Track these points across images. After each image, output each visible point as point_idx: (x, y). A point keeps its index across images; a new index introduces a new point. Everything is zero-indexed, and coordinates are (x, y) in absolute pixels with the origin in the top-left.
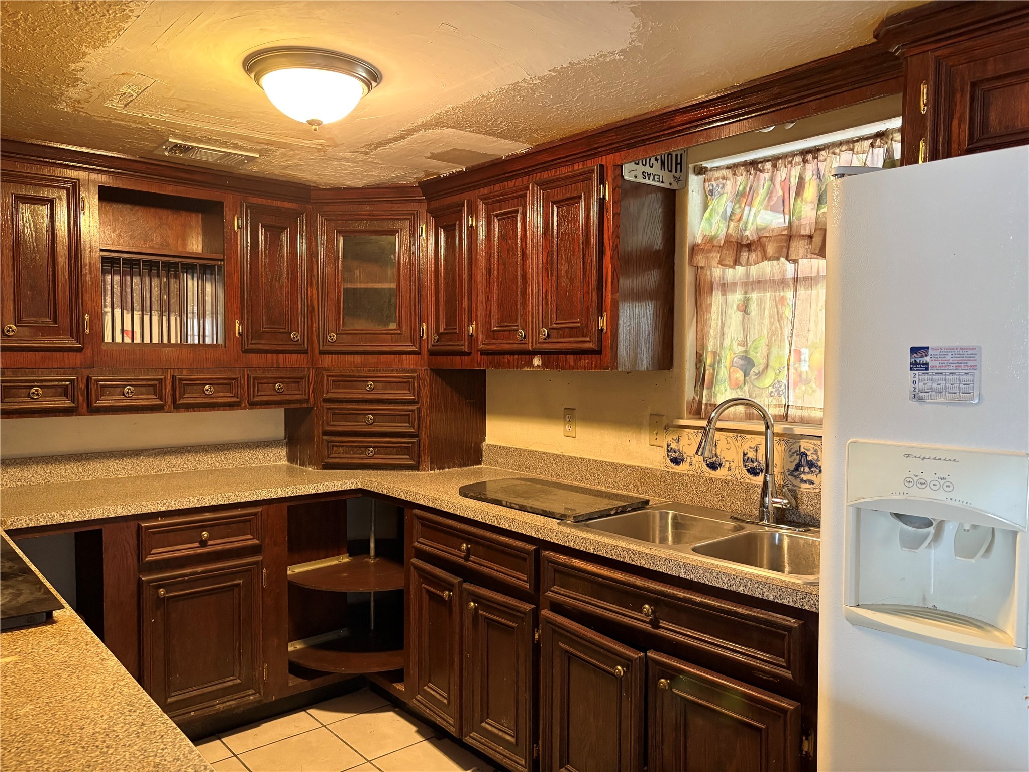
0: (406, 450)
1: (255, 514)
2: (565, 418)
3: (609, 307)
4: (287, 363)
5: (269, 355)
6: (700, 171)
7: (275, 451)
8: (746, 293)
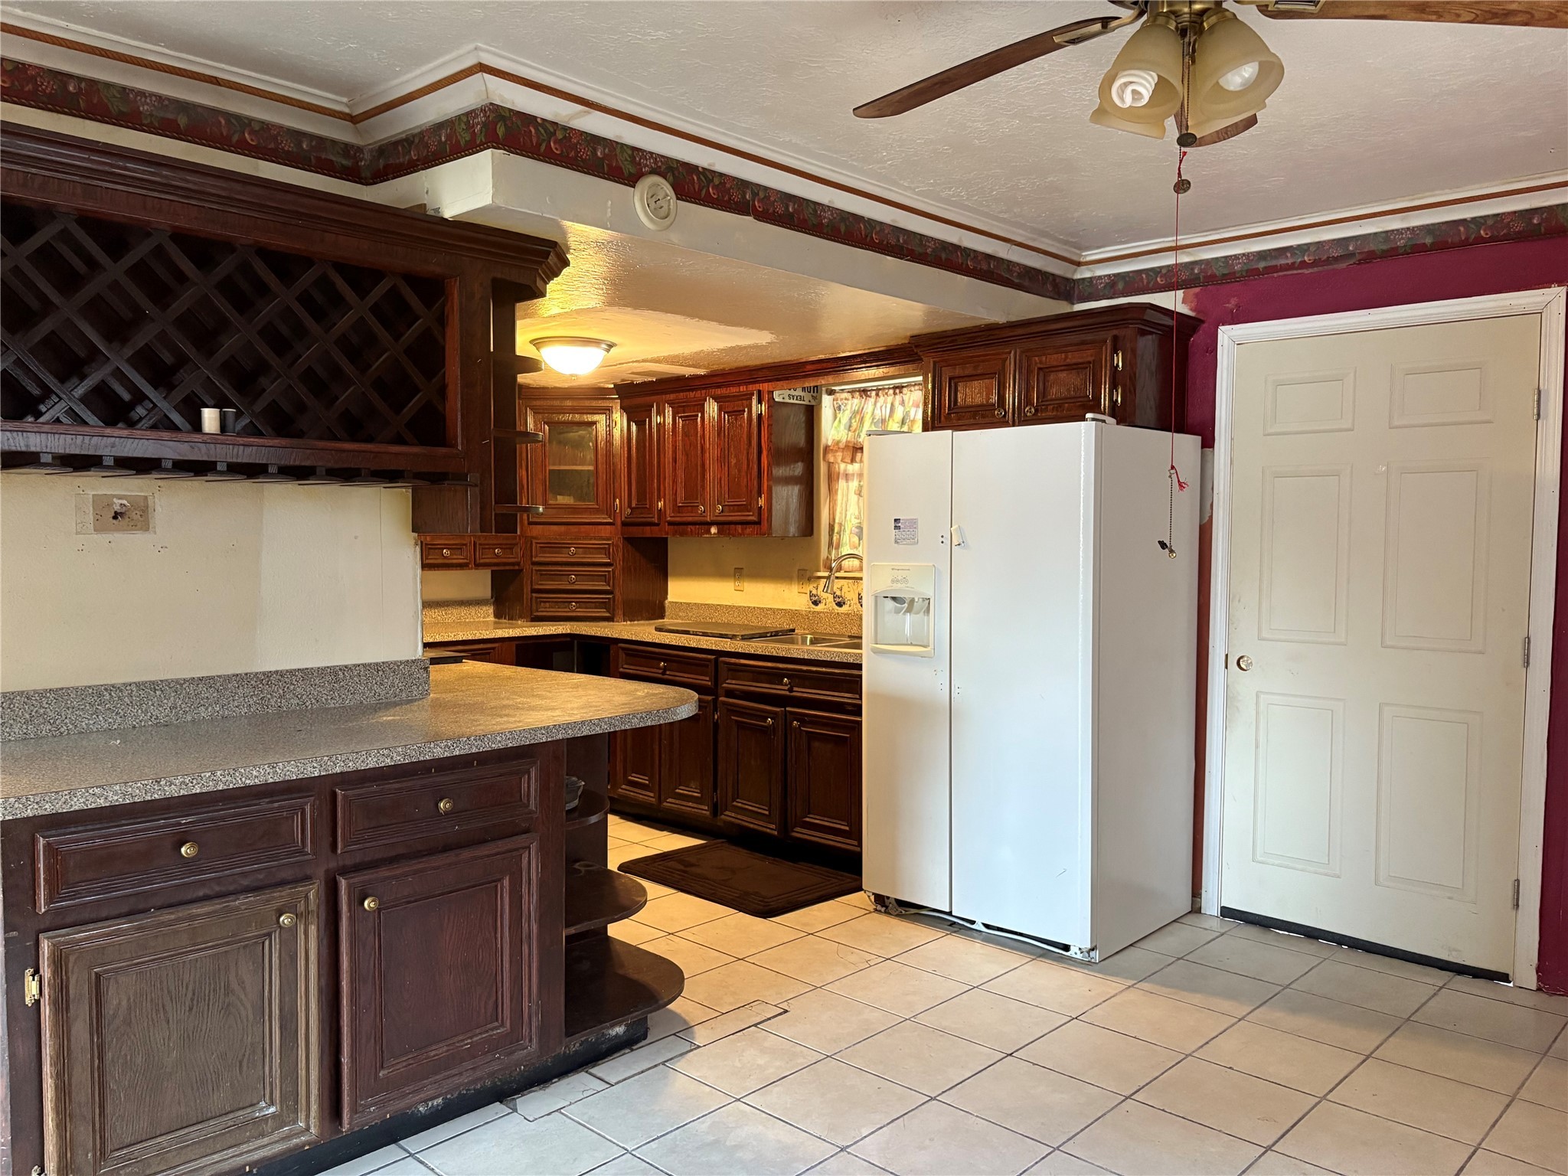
0: (603, 605)
2: (735, 576)
3: (765, 491)
6: (831, 393)
7: (484, 608)
8: (860, 481)
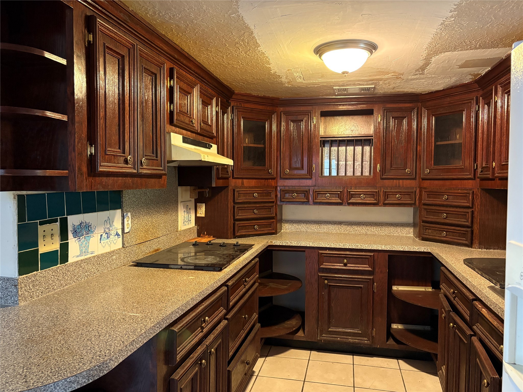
0: (463, 235)
1: (370, 256)
4: (404, 185)
5: (395, 181)
7: (407, 229)
